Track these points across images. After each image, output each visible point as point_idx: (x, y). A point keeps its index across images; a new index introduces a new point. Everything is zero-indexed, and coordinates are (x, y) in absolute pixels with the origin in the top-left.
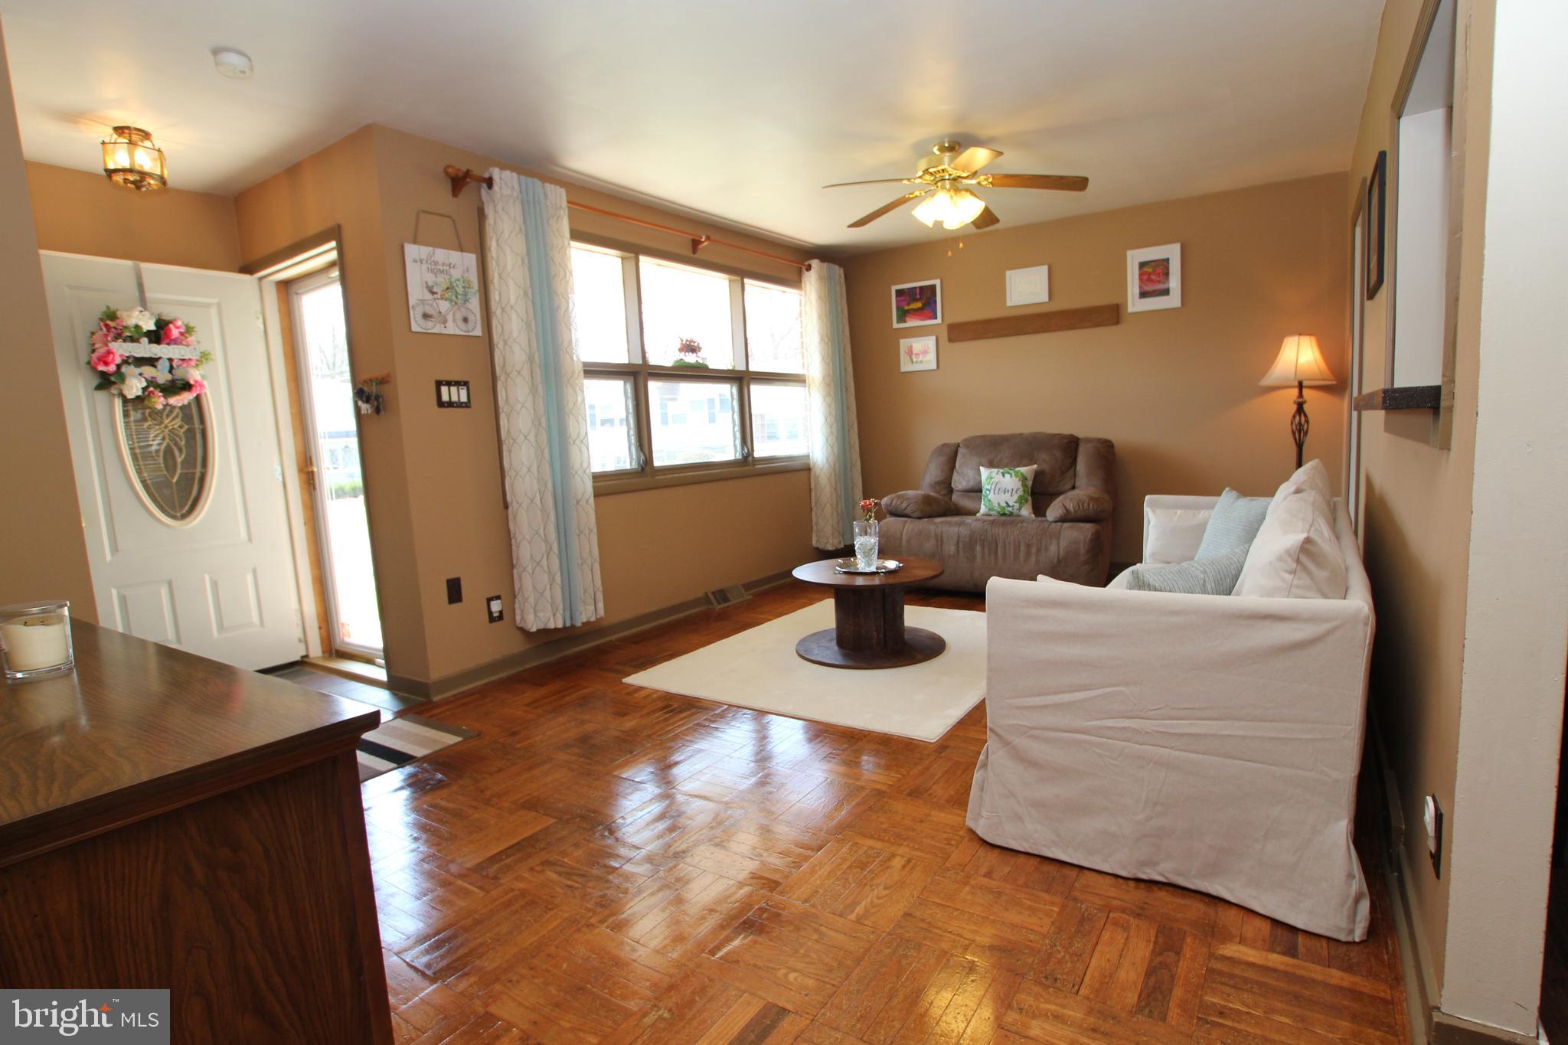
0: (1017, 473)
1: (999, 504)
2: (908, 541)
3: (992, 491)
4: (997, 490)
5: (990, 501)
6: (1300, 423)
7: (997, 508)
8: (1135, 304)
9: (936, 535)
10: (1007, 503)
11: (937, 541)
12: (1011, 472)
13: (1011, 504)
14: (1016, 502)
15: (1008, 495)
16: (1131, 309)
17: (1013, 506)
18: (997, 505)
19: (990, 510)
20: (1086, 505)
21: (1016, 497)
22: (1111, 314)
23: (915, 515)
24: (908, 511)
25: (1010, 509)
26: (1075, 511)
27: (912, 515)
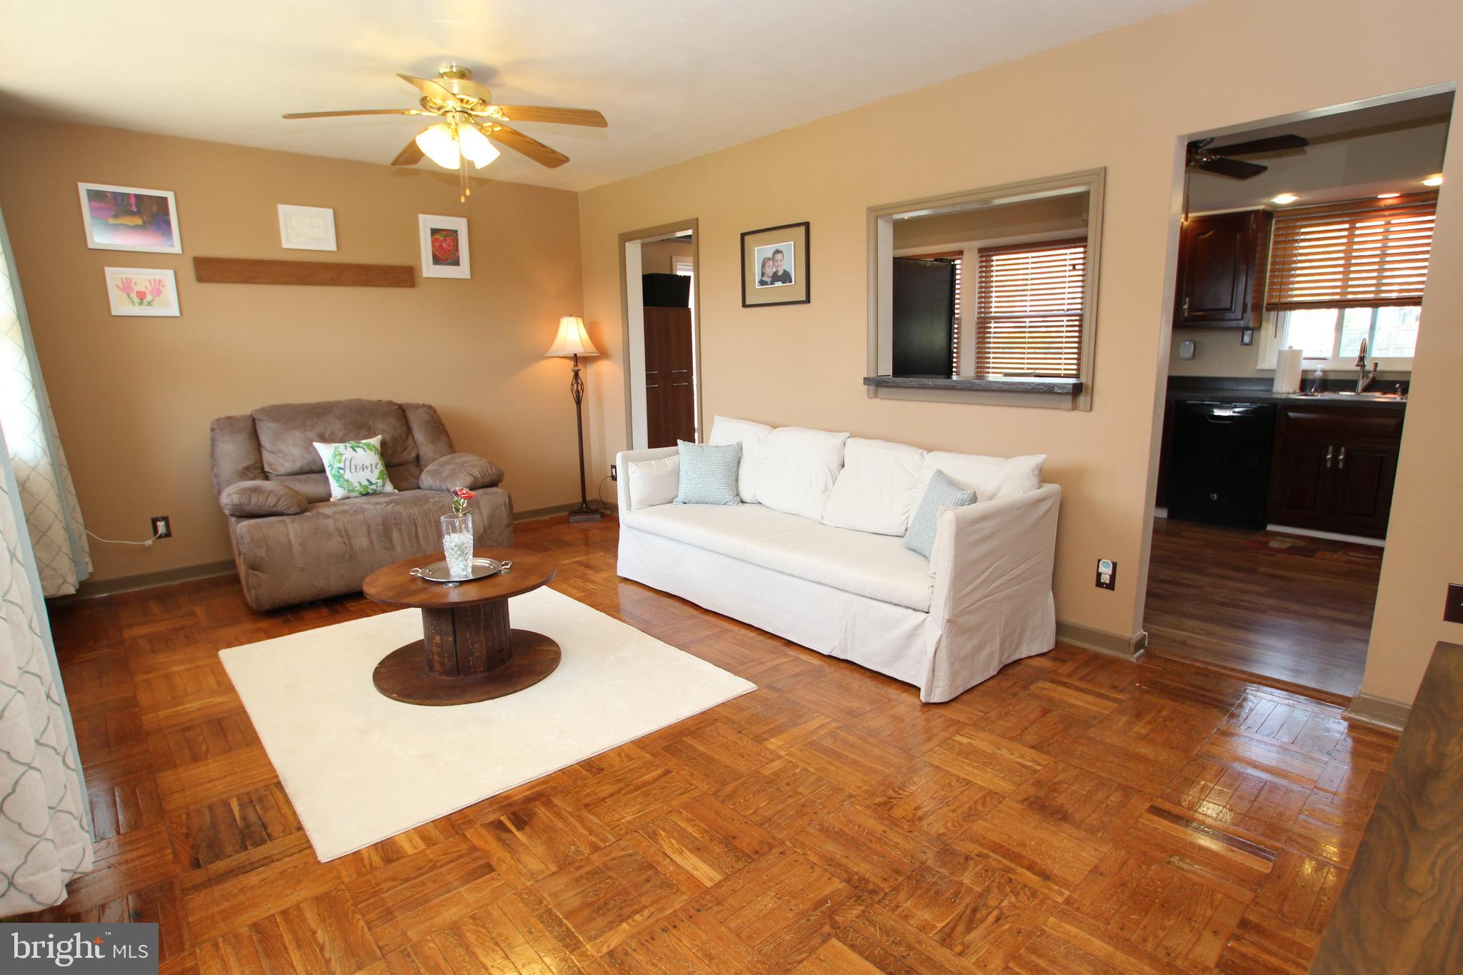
0: (368, 445)
1: (360, 483)
2: (302, 544)
3: (347, 470)
4: (353, 468)
5: (347, 481)
6: (578, 391)
7: (359, 488)
8: (429, 270)
9: (338, 530)
10: (368, 480)
11: (342, 536)
12: (360, 445)
13: (374, 482)
14: (378, 479)
15: (367, 472)
16: (426, 274)
17: (376, 484)
18: (358, 485)
19: (349, 491)
20: (490, 470)
21: (376, 473)
22: (404, 276)
23: (292, 510)
24: (281, 507)
25: (374, 487)
26: (482, 477)
27: (286, 512)
